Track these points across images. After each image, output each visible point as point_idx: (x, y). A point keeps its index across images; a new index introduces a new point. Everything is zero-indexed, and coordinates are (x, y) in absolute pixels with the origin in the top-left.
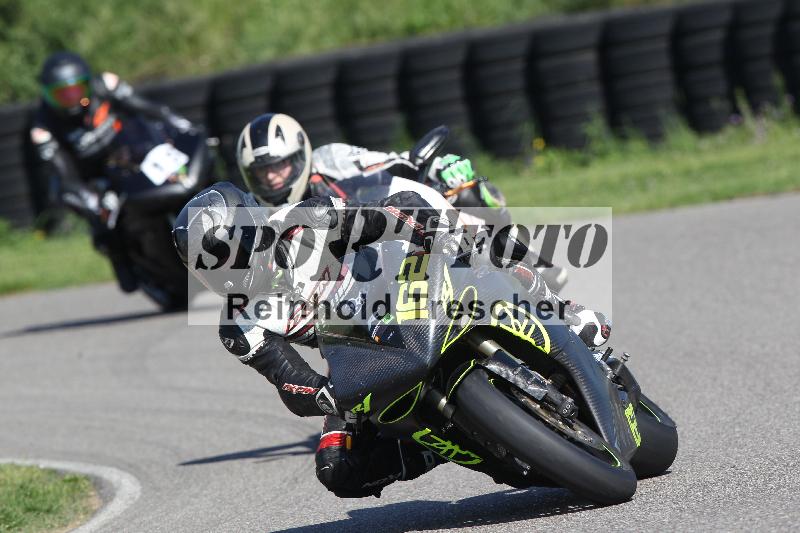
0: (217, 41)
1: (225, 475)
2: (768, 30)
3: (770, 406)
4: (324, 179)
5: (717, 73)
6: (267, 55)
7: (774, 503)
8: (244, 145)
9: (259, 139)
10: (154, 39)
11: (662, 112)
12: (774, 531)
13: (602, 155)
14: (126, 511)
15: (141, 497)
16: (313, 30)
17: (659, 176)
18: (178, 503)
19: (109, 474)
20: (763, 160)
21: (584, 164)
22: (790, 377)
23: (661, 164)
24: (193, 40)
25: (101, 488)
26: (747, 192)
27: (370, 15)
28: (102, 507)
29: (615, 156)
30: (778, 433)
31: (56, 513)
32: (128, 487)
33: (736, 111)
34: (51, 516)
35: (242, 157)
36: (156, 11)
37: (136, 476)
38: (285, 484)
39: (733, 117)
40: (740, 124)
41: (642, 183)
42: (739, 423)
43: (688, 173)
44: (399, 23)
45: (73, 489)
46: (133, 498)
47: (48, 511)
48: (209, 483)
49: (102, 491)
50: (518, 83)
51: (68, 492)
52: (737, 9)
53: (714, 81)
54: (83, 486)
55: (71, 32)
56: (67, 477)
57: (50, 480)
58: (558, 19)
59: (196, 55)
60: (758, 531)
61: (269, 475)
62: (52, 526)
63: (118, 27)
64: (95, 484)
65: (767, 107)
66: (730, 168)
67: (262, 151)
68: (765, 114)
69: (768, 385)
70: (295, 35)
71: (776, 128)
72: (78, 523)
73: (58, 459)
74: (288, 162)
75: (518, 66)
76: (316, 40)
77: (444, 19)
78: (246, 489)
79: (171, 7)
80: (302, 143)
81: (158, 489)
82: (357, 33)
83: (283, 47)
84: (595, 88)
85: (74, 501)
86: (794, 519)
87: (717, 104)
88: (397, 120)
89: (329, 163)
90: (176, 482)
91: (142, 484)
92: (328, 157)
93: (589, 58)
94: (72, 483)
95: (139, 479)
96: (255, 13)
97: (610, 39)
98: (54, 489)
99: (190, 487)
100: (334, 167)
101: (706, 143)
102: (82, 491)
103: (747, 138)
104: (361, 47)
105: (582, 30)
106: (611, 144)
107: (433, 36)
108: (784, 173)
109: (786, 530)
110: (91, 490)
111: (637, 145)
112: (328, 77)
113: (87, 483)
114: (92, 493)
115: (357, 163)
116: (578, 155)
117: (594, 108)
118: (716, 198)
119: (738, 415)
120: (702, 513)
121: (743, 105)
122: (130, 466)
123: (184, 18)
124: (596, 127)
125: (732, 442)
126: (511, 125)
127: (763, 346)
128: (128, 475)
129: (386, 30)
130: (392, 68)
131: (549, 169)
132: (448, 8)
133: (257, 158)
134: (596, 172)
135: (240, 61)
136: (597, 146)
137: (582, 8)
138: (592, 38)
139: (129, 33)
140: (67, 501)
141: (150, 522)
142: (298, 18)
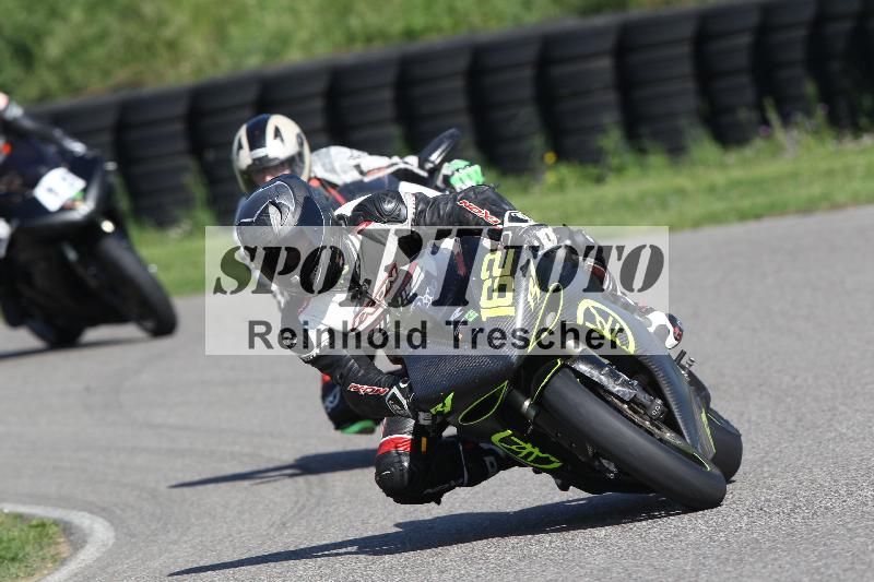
0: (198, 46)
1: (206, 521)
2: (801, 33)
3: (802, 444)
4: (322, 185)
5: (744, 79)
6: (253, 62)
7: (806, 549)
8: (240, 147)
9: (256, 140)
10: (129, 43)
11: (683, 122)
12: (806, 579)
13: (620, 170)
14: (98, 559)
15: (115, 544)
16: (303, 35)
17: (682, 193)
18: (155, 549)
19: (81, 519)
20: (794, 175)
21: (599, 180)
22: (824, 411)
23: (682, 180)
24: (172, 45)
25: (72, 534)
26: (776, 210)
27: (366, 17)
28: (72, 555)
29: (633, 172)
30: (811, 472)
31: (21, 561)
32: (100, 532)
33: (765, 122)
34: (17, 565)
35: (238, 160)
36: (131, 13)
37: (110, 521)
38: (273, 529)
39: (762, 129)
40: (769, 137)
41: (662, 201)
42: (767, 462)
43: (712, 189)
44: (397, 27)
45: (40, 536)
46: (104, 545)
47: (13, 559)
48: (189, 528)
49: (72, 538)
50: (527, 92)
51: (34, 538)
52: (766, 11)
53: (741, 89)
54: (51, 532)
55: (39, 36)
56: (34, 522)
57: (15, 526)
58: (572, 22)
59: (175, 63)
60: (789, 580)
61: (255, 520)
62: (17, 576)
63: (90, 31)
64: (64, 530)
65: (799, 117)
66: (758, 184)
67: (260, 153)
68: (796, 125)
69: (799, 420)
70: (284, 39)
71: (809, 140)
72: (46, 572)
73: (24, 504)
74: (286, 165)
75: (528, 73)
76: (306, 46)
77: (446, 22)
78: (230, 535)
79: (148, 10)
80: (301, 145)
81: (134, 536)
82: (351, 38)
83: (270, 53)
84: (611, 97)
85: (42, 549)
86: (827, 566)
87: (744, 115)
88: (395, 131)
89: (328, 167)
90: (153, 527)
91: (116, 530)
92: (327, 161)
93: (605, 63)
94: (39, 529)
95: (112, 524)
96: (240, 15)
97: (628, 44)
98: (20, 536)
99: (168, 532)
100: (333, 171)
101: (732, 157)
102: (51, 538)
103: (777, 151)
104: (356, 53)
105: (597, 33)
106: (629, 158)
107: (435, 40)
108: (817, 189)
109: (819, 578)
110: (61, 537)
111: (657, 160)
112: (320, 85)
113: (56, 529)
114: (62, 540)
115: (358, 167)
116: (593, 170)
117: (610, 119)
118: (743, 216)
119: (767, 453)
120: (727, 559)
121: (773, 116)
122: (104, 509)
123: (162, 22)
124: (612, 140)
125: (761, 483)
126: (519, 138)
127: (794, 378)
128: (101, 520)
129: (383, 35)
130: (390, 76)
131: (560, 186)
132: (452, 10)
133: (254, 160)
134: (612, 189)
135: (224, 68)
136: (614, 161)
137: (597, 10)
138: (609, 43)
139: (102, 37)
140: (34, 548)
141: (125, 572)
142: (286, 21)
